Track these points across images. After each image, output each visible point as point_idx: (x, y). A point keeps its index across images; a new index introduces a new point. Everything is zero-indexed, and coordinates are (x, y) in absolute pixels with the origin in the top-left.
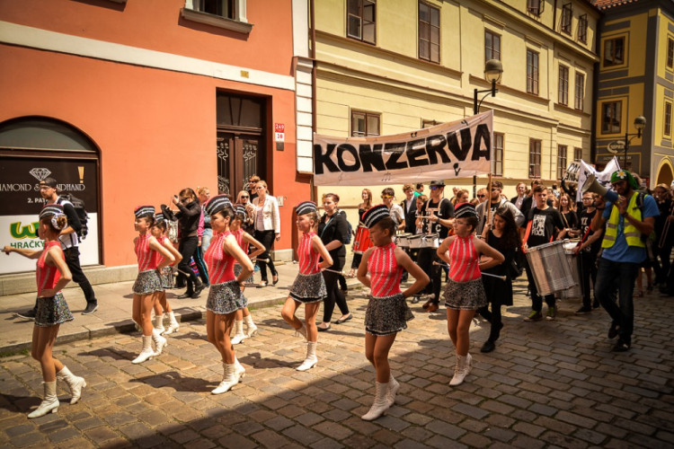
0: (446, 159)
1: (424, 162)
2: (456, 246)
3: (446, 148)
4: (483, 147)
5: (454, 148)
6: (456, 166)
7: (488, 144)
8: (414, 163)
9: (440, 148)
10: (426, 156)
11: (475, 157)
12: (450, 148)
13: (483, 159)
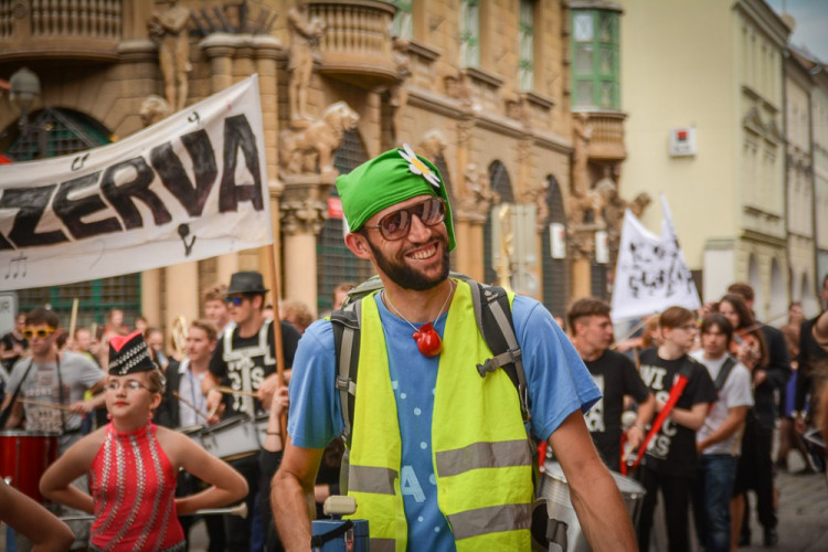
0: (162, 216)
1: (108, 226)
2: (114, 458)
3: (157, 186)
4: (242, 176)
5: (177, 183)
6: (184, 230)
7: (253, 167)
8: (83, 232)
9: (141, 187)
10: (110, 212)
11: (227, 205)
12: (166, 183)
13: (245, 207)
